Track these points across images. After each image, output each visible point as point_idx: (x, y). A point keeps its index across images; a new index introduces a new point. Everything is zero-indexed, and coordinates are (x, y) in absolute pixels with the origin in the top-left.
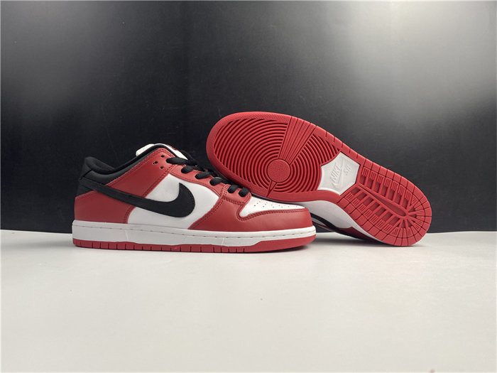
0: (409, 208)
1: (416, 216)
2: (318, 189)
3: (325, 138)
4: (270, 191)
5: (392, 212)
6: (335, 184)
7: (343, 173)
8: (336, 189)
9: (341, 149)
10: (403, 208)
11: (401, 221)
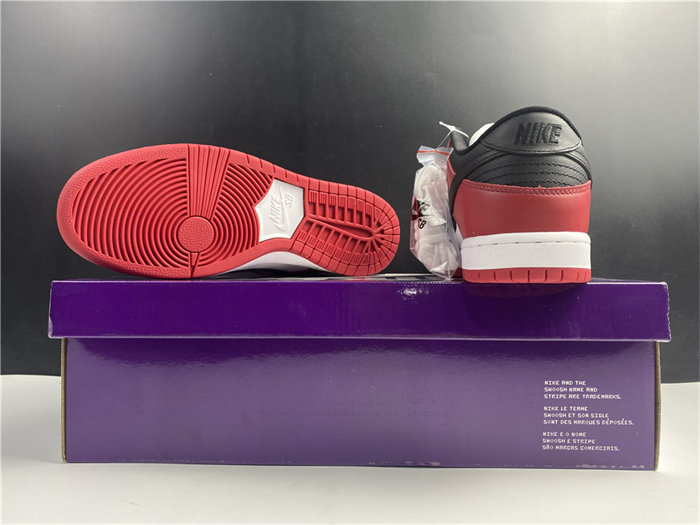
0: (374, 224)
1: (382, 232)
2: (260, 241)
3: (247, 166)
4: (193, 268)
5: (356, 236)
6: (280, 226)
7: (285, 207)
8: (283, 231)
9: (274, 175)
10: (366, 227)
11: (369, 244)
